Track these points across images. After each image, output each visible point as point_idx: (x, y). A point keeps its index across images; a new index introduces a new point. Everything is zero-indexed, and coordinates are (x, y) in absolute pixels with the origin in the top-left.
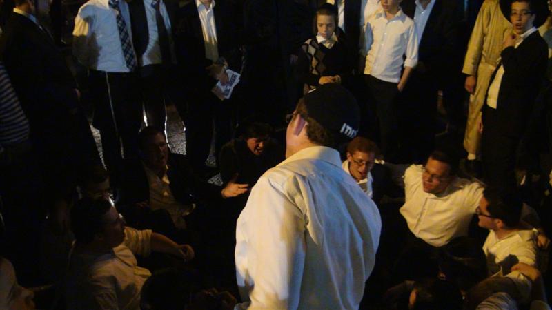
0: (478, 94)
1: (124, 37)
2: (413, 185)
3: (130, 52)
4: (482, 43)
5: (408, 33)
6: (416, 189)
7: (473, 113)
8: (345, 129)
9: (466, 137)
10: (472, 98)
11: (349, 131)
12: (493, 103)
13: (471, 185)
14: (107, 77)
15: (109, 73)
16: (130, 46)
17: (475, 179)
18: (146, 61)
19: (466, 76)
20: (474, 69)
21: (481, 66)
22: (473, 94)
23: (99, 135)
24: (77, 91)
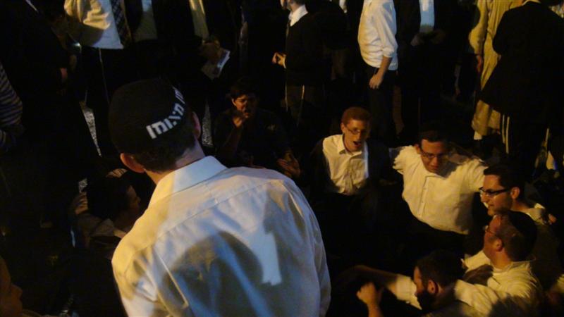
1: (117, 11)
2: (411, 166)
3: (123, 28)
4: (486, 18)
6: (415, 170)
9: (475, 118)
13: (472, 162)
14: (100, 53)
15: (102, 50)
16: (124, 21)
17: (474, 156)
20: (479, 47)
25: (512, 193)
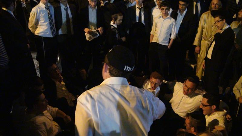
0: (201, 54)
1: (51, 22)
3: (53, 29)
4: (202, 31)
5: (172, 24)
6: (178, 92)
7: (199, 62)
8: (126, 68)
10: (199, 56)
11: (128, 69)
12: (209, 57)
14: (43, 39)
15: (44, 37)
16: (54, 26)
18: (60, 32)
19: (195, 46)
20: (199, 43)
21: (202, 42)
22: (199, 54)
23: (38, 64)
24: (28, 45)
25: (212, 107)
